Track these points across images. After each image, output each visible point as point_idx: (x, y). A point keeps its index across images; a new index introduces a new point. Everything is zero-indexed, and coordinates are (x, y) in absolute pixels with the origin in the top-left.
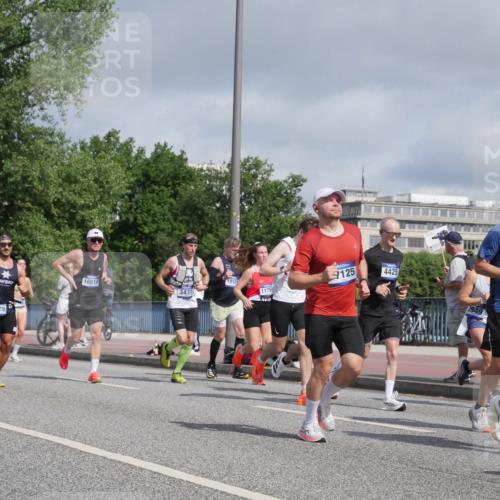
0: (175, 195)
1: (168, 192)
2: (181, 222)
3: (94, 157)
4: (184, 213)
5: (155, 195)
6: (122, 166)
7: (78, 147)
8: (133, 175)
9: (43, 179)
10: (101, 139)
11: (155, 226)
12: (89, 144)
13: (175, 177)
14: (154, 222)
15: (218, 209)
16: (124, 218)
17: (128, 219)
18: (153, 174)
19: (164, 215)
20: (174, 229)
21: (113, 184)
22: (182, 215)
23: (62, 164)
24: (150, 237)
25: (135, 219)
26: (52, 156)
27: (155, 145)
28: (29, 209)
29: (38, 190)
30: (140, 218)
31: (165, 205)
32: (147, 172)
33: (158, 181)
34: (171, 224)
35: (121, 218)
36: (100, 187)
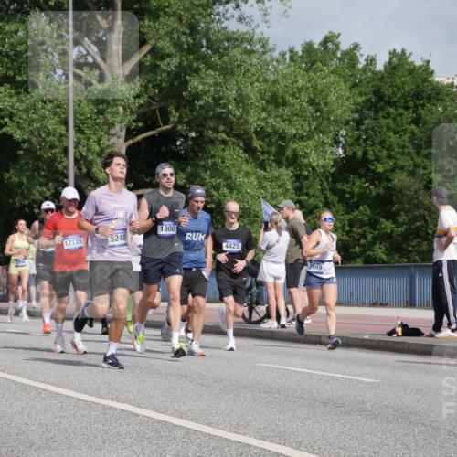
0: (416, 121)
1: (408, 115)
3: (307, 70)
5: (390, 120)
6: (345, 82)
7: (287, 56)
8: (361, 95)
9: (241, 100)
10: (316, 46)
11: (391, 163)
12: (300, 53)
13: (417, 96)
14: (390, 157)
16: (350, 153)
17: (355, 153)
18: (387, 91)
19: (403, 147)
20: (416, 166)
21: (335, 107)
23: (266, 81)
24: (384, 178)
25: (365, 153)
26: (253, 70)
27: (390, 53)
28: (224, 142)
29: (234, 116)
30: (371, 152)
31: (405, 134)
32: (379, 89)
33: (395, 102)
34: (412, 159)
35: (345, 153)
36: (317, 111)
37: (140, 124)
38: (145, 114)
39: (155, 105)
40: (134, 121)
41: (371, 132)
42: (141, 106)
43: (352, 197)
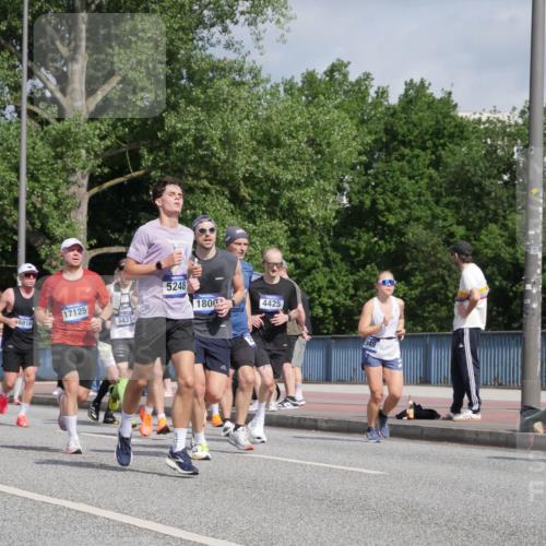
0: (436, 164)
1: (425, 158)
2: (447, 205)
3: (308, 104)
4: (450, 191)
5: (404, 163)
6: (351, 118)
7: (281, 89)
8: (370, 133)
9: (227, 141)
10: (319, 77)
11: (405, 214)
12: (300, 84)
13: (438, 133)
14: (403, 206)
15: (506, 183)
16: (356, 201)
17: (362, 203)
18: (401, 129)
19: (420, 195)
20: (435, 217)
21: (339, 148)
22: (448, 195)
23: (256, 117)
24: (396, 231)
25: (374, 202)
26: (242, 104)
27: (406, 83)
28: (206, 190)
29: (219, 159)
30: (381, 201)
31: (422, 179)
32: (392, 127)
33: (410, 141)
34: (430, 209)
35: (350, 201)
36: (317, 153)
37: (106, 170)
38: (111, 158)
39: (125, 148)
40: (99, 166)
41: (381, 178)
42: (107, 148)
43: (358, 255)
